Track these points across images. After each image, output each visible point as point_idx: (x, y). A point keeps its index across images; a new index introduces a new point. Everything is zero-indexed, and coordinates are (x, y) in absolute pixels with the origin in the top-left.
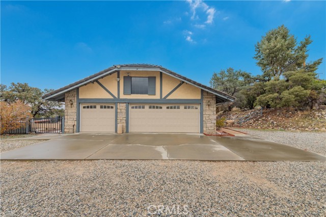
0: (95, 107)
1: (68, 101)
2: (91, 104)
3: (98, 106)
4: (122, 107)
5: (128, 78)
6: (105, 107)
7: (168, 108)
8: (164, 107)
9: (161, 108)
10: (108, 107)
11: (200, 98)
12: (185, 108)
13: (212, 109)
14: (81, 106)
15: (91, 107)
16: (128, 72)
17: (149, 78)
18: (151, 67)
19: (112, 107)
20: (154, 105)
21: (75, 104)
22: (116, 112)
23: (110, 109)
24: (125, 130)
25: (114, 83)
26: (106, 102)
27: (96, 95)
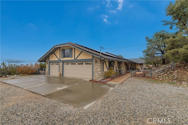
2: (53, 63)
3: (55, 64)
6: (57, 64)
7: (78, 64)
8: (77, 64)
9: (75, 64)
11: (92, 58)
12: (86, 64)
13: (98, 64)
14: (50, 64)
16: (63, 47)
17: (70, 49)
20: (73, 63)
21: (48, 63)
22: (59, 67)
24: (62, 75)
25: (58, 54)
26: (57, 62)
27: (53, 58)
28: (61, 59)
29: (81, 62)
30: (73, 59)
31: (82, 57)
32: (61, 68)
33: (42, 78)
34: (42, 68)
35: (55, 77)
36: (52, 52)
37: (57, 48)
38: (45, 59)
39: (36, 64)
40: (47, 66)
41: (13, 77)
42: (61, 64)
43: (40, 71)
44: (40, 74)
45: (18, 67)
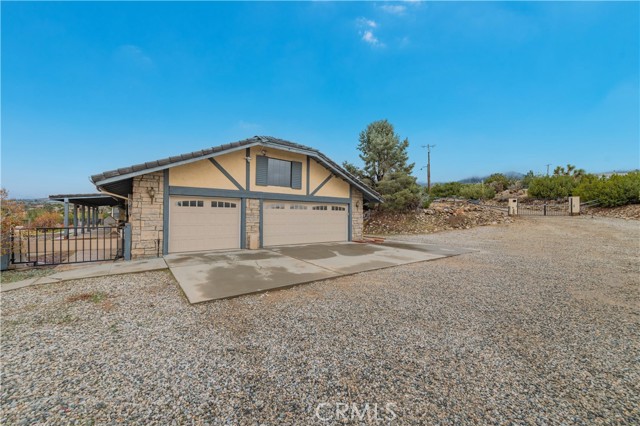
0: (201, 204)
1: (144, 190)
2: (194, 198)
3: (207, 203)
4: (253, 205)
5: (262, 159)
6: (221, 205)
7: (314, 208)
8: (310, 207)
9: (305, 208)
10: (227, 205)
11: (348, 197)
12: (333, 209)
14: (173, 202)
15: (193, 204)
16: (266, 149)
17: (292, 162)
18: (293, 145)
19: (234, 206)
20: (297, 204)
21: (160, 197)
22: (244, 214)
23: (230, 208)
24: (259, 243)
28: (254, 188)
29: (322, 204)
31: (327, 192)
32: (255, 220)
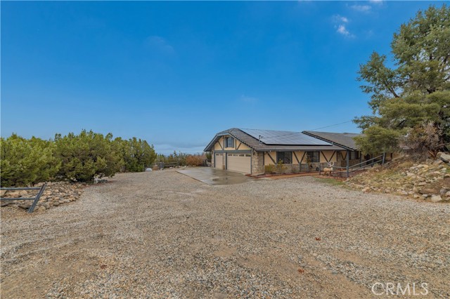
7: (239, 156)
9: (237, 155)
12: (246, 156)
13: (255, 157)
14: (216, 154)
16: (226, 136)
20: (235, 153)
22: (223, 158)
24: (225, 168)
25: (222, 142)
26: (221, 153)
27: (218, 148)
28: (225, 149)
29: (242, 153)
30: (234, 149)
31: (243, 148)
32: (225, 159)
33: (207, 170)
34: (209, 158)
35: (219, 170)
36: (216, 141)
37: (221, 137)
38: (210, 148)
39: (203, 154)
40: (213, 156)
41: (183, 167)
42: (225, 154)
43: (208, 163)
44: (207, 166)
45: (188, 156)
